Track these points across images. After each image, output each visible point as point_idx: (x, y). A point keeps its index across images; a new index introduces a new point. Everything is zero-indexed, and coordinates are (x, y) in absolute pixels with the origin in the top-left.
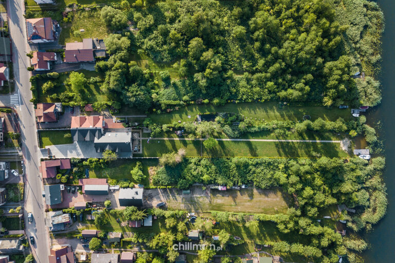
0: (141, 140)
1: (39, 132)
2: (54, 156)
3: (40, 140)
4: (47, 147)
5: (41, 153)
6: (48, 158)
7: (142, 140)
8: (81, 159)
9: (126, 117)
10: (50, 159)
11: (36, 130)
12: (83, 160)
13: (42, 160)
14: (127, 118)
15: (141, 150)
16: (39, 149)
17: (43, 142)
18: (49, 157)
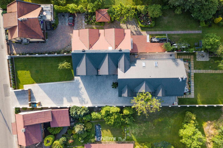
0: (192, 75)
1: (12, 61)
2: (40, 104)
3: (13, 74)
4: (26, 87)
5: (15, 97)
6: (28, 106)
7: (195, 74)
8: (89, 108)
9: (167, 33)
10: (33, 109)
11: (7, 57)
12: (91, 110)
13: (18, 111)
14: (168, 35)
15: (193, 92)
16: (11, 90)
17: (20, 78)
18: (30, 105)
